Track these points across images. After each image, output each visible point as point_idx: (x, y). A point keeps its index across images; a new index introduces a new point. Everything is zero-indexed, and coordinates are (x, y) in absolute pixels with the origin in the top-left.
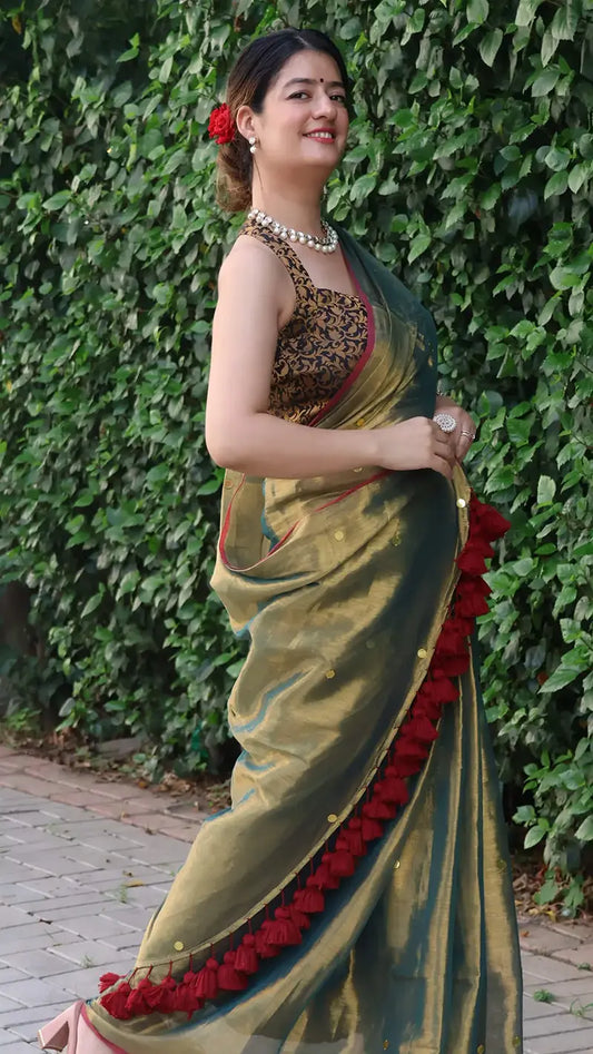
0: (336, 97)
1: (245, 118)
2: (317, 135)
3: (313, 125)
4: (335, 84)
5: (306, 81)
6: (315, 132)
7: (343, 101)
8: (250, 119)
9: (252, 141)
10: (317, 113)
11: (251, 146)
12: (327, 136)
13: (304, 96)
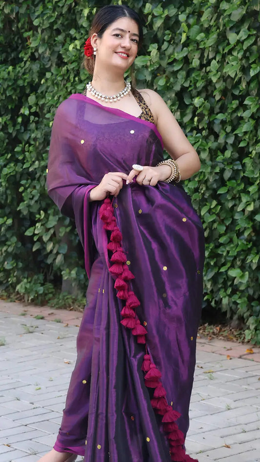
0: (135, 40)
1: (95, 38)
2: (121, 54)
3: (120, 50)
4: (134, 35)
5: (122, 30)
6: (120, 52)
7: (137, 42)
8: (96, 39)
9: (95, 49)
10: (123, 45)
11: (94, 51)
12: (125, 55)
13: (120, 36)
